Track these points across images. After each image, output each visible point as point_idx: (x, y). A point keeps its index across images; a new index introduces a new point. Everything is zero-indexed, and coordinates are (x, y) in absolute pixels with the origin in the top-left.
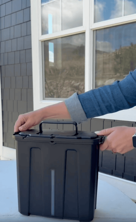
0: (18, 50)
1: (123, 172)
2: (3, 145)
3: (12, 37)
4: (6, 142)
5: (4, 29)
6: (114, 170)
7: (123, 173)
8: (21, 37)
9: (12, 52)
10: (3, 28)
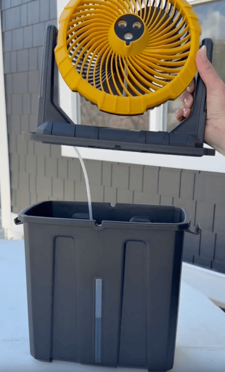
0: (34, 45)
1: (212, 259)
2: (12, 211)
3: (24, 24)
4: (16, 206)
5: (11, 8)
6: (196, 256)
7: (212, 262)
8: (40, 22)
9: (23, 49)
10: (9, 7)
